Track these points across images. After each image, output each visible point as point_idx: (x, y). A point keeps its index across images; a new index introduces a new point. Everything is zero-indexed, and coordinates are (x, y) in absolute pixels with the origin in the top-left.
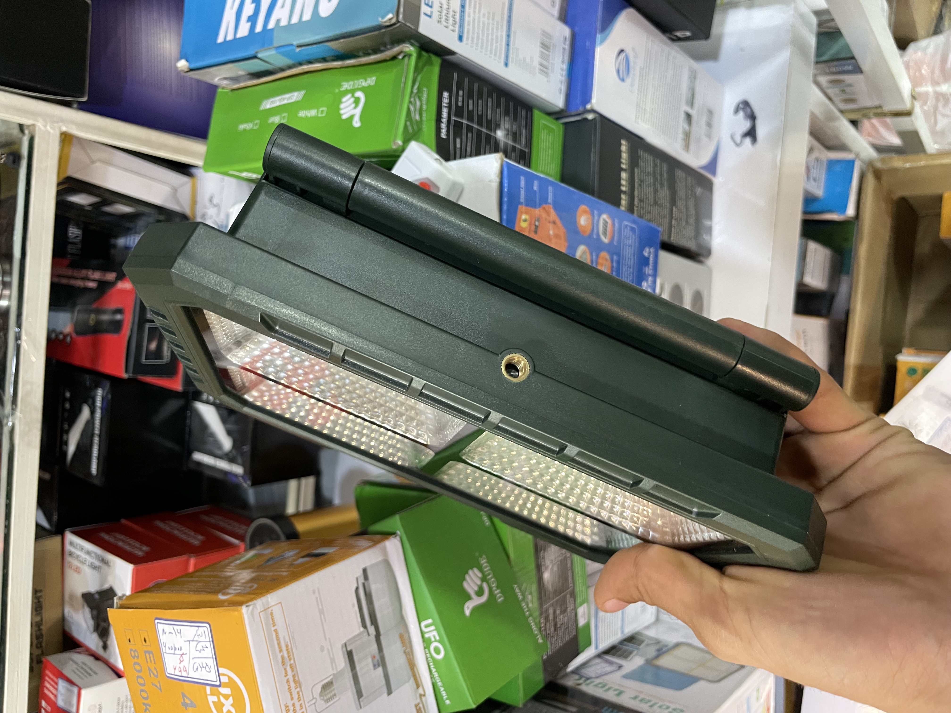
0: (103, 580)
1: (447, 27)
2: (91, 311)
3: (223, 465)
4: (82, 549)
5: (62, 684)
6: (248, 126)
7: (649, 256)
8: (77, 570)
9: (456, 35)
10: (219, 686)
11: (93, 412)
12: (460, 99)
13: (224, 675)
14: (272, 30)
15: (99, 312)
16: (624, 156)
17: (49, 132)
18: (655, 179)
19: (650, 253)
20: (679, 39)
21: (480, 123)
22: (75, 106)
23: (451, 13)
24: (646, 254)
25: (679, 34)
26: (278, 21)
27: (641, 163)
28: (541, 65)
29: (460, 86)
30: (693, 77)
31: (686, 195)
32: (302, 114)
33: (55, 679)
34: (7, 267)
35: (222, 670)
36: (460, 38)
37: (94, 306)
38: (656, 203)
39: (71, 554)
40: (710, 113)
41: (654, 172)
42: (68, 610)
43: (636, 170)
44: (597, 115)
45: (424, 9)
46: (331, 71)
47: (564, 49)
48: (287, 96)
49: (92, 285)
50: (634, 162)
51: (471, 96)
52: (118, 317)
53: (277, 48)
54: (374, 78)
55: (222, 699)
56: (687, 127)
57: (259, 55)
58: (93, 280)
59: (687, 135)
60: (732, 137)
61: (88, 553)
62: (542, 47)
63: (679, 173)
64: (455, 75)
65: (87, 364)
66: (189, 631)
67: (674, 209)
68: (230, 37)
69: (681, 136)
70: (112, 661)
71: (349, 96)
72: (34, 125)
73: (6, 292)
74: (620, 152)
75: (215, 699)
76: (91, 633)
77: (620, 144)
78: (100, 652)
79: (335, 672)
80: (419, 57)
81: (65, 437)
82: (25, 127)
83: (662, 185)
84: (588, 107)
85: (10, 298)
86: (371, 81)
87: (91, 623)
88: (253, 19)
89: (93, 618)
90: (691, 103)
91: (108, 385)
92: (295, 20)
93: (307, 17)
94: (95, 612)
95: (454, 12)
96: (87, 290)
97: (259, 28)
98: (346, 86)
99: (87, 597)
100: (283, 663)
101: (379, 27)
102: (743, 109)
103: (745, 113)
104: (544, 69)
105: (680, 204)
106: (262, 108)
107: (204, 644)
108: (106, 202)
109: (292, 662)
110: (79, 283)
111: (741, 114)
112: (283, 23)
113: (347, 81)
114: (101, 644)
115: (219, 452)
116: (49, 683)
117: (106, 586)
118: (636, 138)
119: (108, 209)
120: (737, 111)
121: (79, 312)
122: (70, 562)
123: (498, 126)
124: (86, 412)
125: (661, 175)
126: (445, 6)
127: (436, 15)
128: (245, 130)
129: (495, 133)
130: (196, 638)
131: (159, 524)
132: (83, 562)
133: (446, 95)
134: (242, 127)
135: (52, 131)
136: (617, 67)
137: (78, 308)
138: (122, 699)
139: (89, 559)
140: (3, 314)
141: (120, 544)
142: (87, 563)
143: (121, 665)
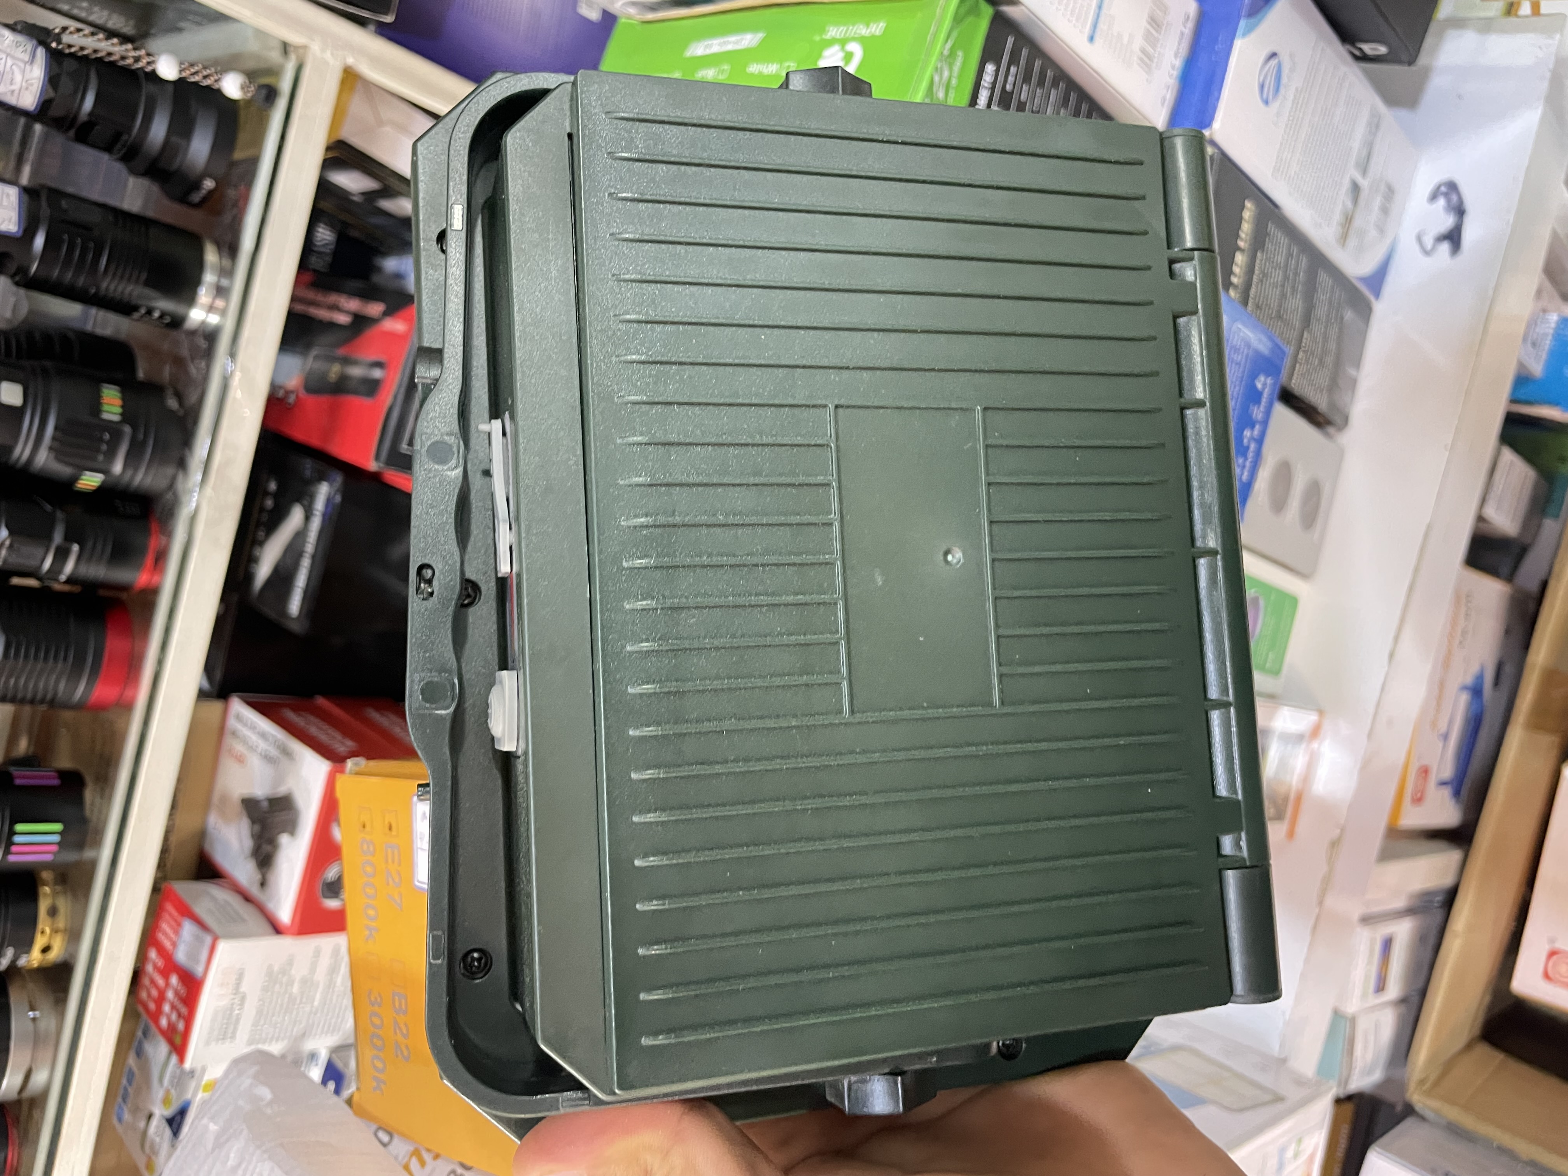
0: (279, 779)
2: (333, 359)
4: (253, 728)
5: (188, 927)
7: (1264, 389)
8: (240, 760)
11: (308, 518)
12: (1011, 79)
15: (346, 361)
16: (1246, 228)
17: (328, 63)
18: (1286, 278)
19: (1265, 384)
20: (1363, 58)
22: (372, 27)
24: (1259, 386)
25: (1367, 48)
27: (1269, 245)
28: (1143, 51)
29: (1014, 59)
30: (1375, 126)
31: (1328, 316)
32: (755, 67)
33: (179, 919)
34: (226, 262)
37: (341, 352)
38: (1279, 317)
39: (234, 733)
40: (1390, 192)
41: (1286, 265)
42: (213, 820)
43: (1259, 254)
44: (1216, 151)
47: (1182, 33)
48: (733, 39)
49: (343, 319)
50: (1259, 241)
51: (1027, 79)
52: (377, 373)
54: (882, 25)
56: (1349, 204)
58: (347, 312)
59: (1347, 218)
60: (1419, 239)
61: (263, 735)
62: (1149, 23)
63: (1323, 277)
64: (1010, 40)
65: (314, 441)
67: (1306, 335)
69: (1337, 217)
70: (270, 906)
71: (836, 48)
72: (305, 47)
73: (220, 303)
74: (1241, 219)
76: (246, 858)
77: (1243, 207)
78: (254, 890)
81: (257, 552)
82: (292, 49)
83: (1294, 290)
84: (1207, 134)
85: (223, 313)
86: (877, 28)
87: (248, 844)
89: (253, 835)
90: (1364, 167)
91: (339, 479)
94: (257, 828)
96: (331, 326)
98: (833, 32)
99: (250, 805)
102: (1446, 195)
103: (1449, 201)
104: (1147, 60)
105: (1317, 328)
106: (688, 53)
108: (387, 192)
110: (322, 314)
111: (1441, 202)
113: (837, 24)
114: (258, 877)
116: (169, 923)
117: (282, 791)
118: (1269, 204)
119: (386, 204)
120: (1434, 197)
121: (316, 358)
122: (230, 746)
124: (296, 516)
125: (1296, 274)
131: (374, 715)
132: (252, 749)
133: (990, 68)
135: (332, 62)
136: (1262, 78)
137: (315, 352)
138: (276, 968)
139: (262, 745)
140: (211, 336)
141: (313, 731)
142: (259, 750)
143: (285, 913)
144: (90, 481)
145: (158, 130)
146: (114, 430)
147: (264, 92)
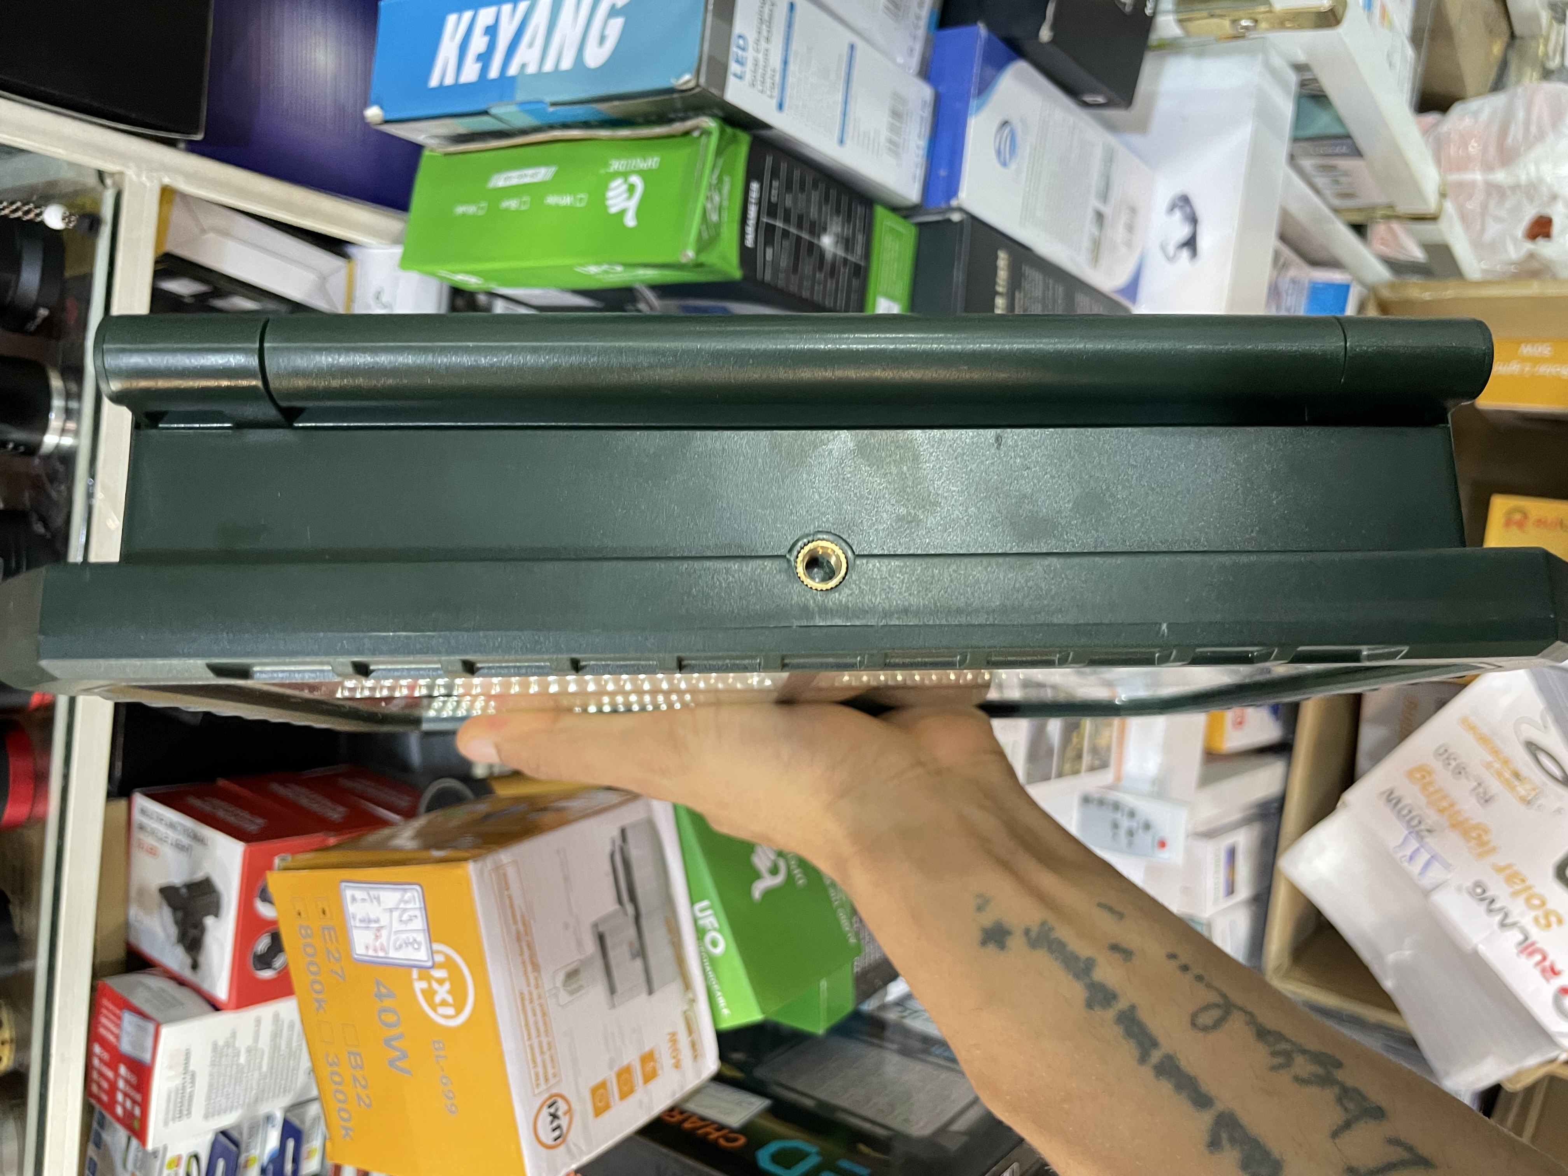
0: (195, 865)
1: (762, 92)
4: (161, 820)
5: (128, 1019)
6: (471, 209)
8: (153, 852)
9: (774, 103)
10: (432, 967)
12: (775, 192)
13: (439, 952)
14: (513, 78)
16: (1002, 274)
17: (145, 186)
18: (1045, 307)
20: (1089, 105)
21: (800, 226)
22: (182, 145)
23: (769, 73)
25: (1088, 99)
26: (523, 66)
27: (1026, 285)
28: (891, 142)
29: (775, 174)
30: (1109, 159)
32: (552, 200)
33: (118, 1012)
34: (73, 387)
35: (436, 946)
36: (780, 106)
39: (142, 827)
40: (1133, 211)
41: (1044, 298)
42: (134, 912)
43: (1017, 294)
44: (965, 216)
45: (734, 67)
46: (597, 142)
47: (922, 117)
48: (530, 172)
50: (1016, 281)
51: (789, 187)
53: (521, 104)
54: (657, 159)
55: (435, 985)
56: (1096, 232)
57: (494, 111)
59: (1095, 243)
60: (1163, 248)
61: (172, 826)
62: (892, 116)
63: (1080, 297)
64: (769, 160)
66: (390, 897)
68: (449, 81)
69: (1086, 244)
70: (206, 986)
71: (620, 180)
72: (121, 173)
73: (71, 425)
74: (995, 269)
75: (423, 985)
76: (173, 945)
77: (996, 257)
78: (187, 973)
79: (582, 957)
80: (722, 132)
82: (108, 176)
84: (954, 203)
85: (76, 433)
86: (652, 162)
87: (173, 931)
88: (485, 58)
89: (177, 923)
90: (1104, 196)
92: (548, 67)
93: (566, 64)
94: (180, 914)
95: (774, 71)
97: (494, 72)
98: (616, 165)
99: (168, 893)
100: (519, 939)
101: (671, 91)
102: (1181, 207)
103: (1184, 213)
104: (894, 148)
106: (492, 185)
107: (412, 913)
108: (218, 293)
109: (530, 938)
111: (1178, 214)
112: (531, 69)
113: (618, 158)
114: (188, 961)
116: (107, 1017)
117: (199, 876)
118: (1020, 248)
119: (219, 303)
120: (1172, 208)
122: (140, 840)
123: (824, 230)
125: (1054, 301)
126: (761, 63)
127: (748, 76)
128: (464, 215)
129: (819, 237)
130: (402, 906)
131: (277, 788)
132: (163, 840)
133: (755, 186)
134: (460, 210)
135: (148, 184)
136: (997, 146)
138: (221, 1043)
139: (172, 835)
140: (66, 458)
141: (221, 814)
142: (169, 840)
143: (221, 991)
147: (86, 224)
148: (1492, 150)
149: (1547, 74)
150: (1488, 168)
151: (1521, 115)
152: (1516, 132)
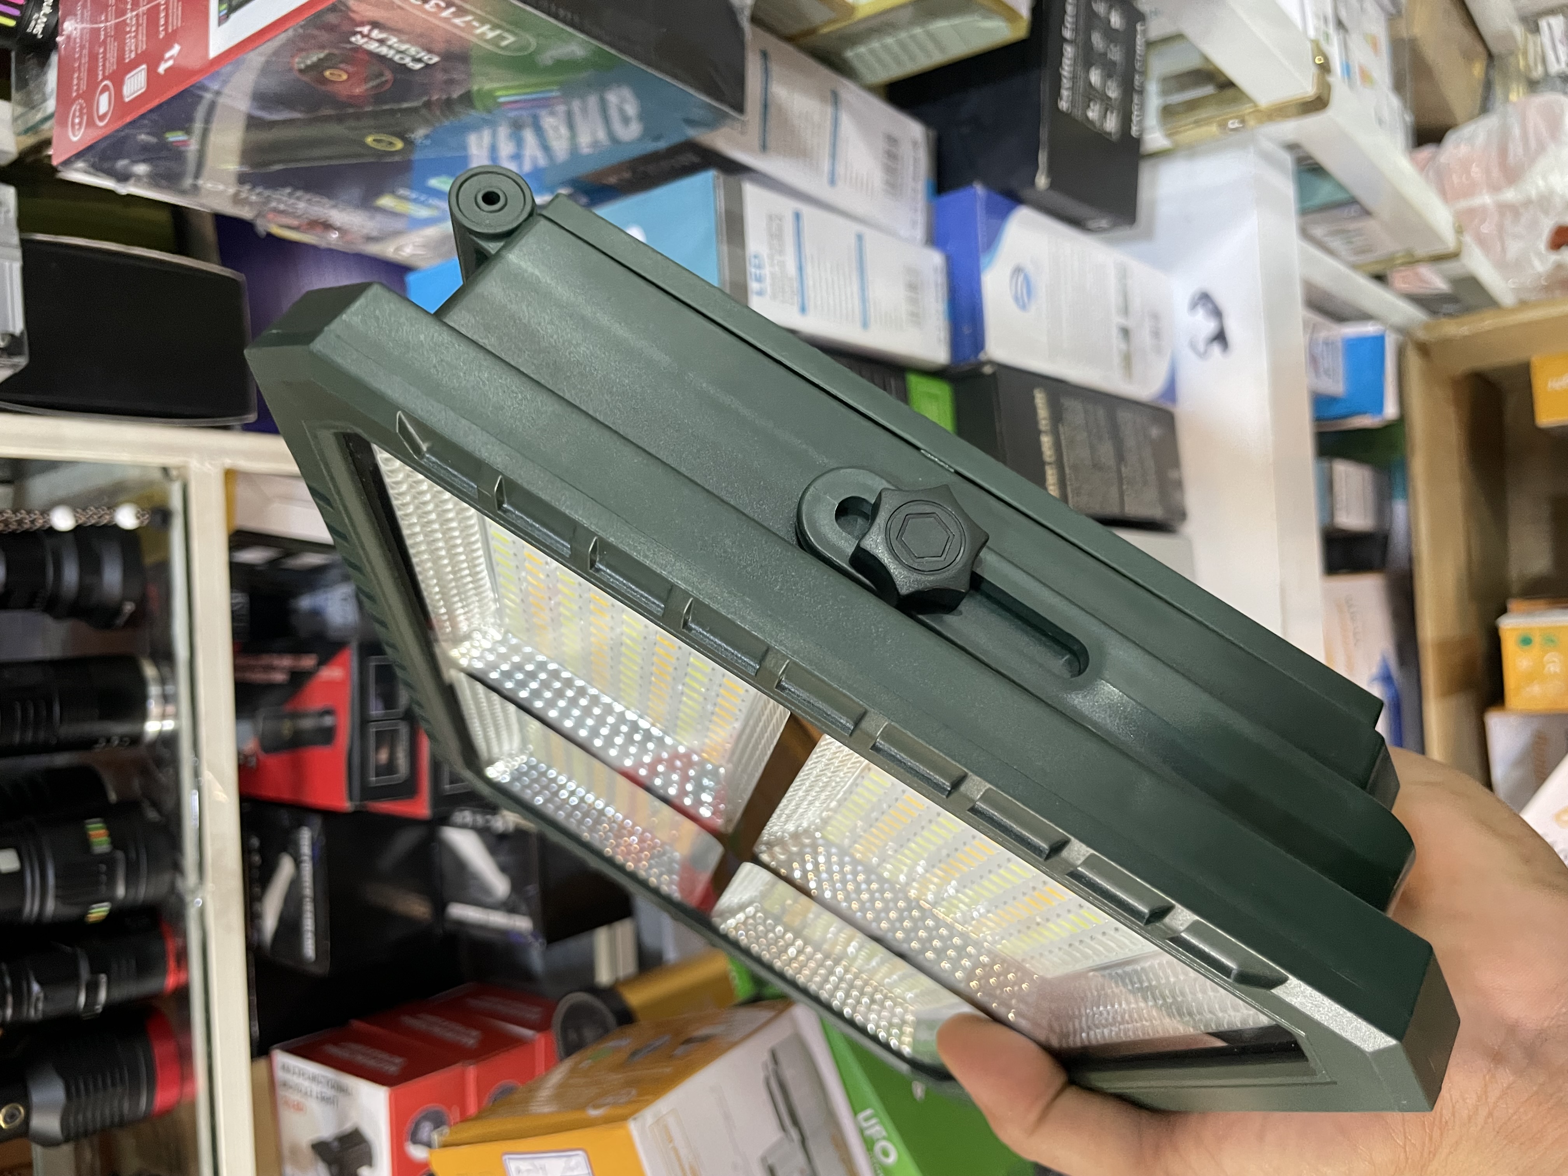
0: (342, 1117)
1: (784, 298)
2: (281, 717)
3: (498, 919)
4: (302, 1074)
8: (299, 1108)
11: (298, 864)
15: (295, 715)
16: (1042, 410)
17: (209, 473)
18: (1090, 433)
23: (787, 281)
25: (1092, 226)
27: (1068, 416)
28: (912, 314)
30: (1123, 274)
31: (1137, 442)
34: (167, 672)
36: (803, 310)
37: (288, 708)
39: (285, 1084)
40: (1155, 317)
41: (1087, 423)
42: (289, 1171)
43: (1061, 429)
44: (996, 367)
47: (938, 283)
49: (281, 677)
50: (1057, 417)
52: (328, 721)
56: (1123, 346)
58: (282, 670)
59: (1126, 357)
60: (1193, 346)
61: (314, 1079)
62: (908, 290)
63: (1124, 416)
65: (286, 795)
67: (1123, 468)
69: (1116, 360)
72: (184, 466)
74: (1034, 410)
77: (1033, 398)
81: (257, 908)
82: (172, 470)
83: (1100, 438)
84: (983, 357)
85: (176, 716)
90: (1125, 310)
91: (317, 821)
94: (334, 1169)
95: (791, 278)
96: (273, 685)
99: (321, 1149)
102: (1202, 304)
103: (1206, 309)
104: (916, 319)
105: (1131, 457)
108: (288, 555)
110: (259, 677)
111: (1201, 311)
115: (489, 900)
117: (348, 1127)
118: (1054, 383)
119: (291, 563)
120: (1194, 306)
121: (265, 719)
122: (285, 1097)
124: (286, 866)
125: (1098, 425)
126: (779, 275)
127: (769, 290)
131: (409, 1021)
132: (307, 1095)
135: (212, 471)
136: (1014, 292)
137: (262, 713)
139: (316, 1088)
140: (169, 741)
141: (360, 1059)
142: (314, 1094)
144: (99, 912)
145: (71, 574)
146: (108, 860)
147: (158, 518)
148: (1496, 173)
149: (1533, 85)
150: (1495, 188)
151: (1516, 131)
152: (1516, 149)
